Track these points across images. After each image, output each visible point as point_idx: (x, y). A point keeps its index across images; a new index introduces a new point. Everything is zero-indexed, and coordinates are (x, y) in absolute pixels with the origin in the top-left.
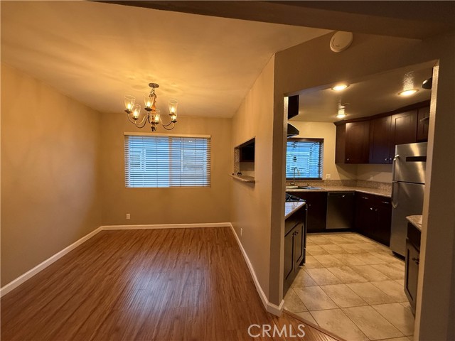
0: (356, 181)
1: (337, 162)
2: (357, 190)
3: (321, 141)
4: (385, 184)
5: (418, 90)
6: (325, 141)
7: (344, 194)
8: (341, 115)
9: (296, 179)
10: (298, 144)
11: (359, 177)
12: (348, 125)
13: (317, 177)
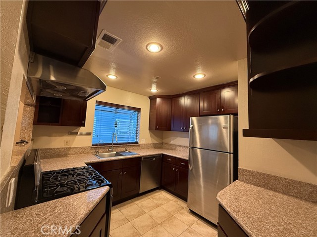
0: (162, 143)
1: (150, 129)
2: (163, 153)
3: (138, 110)
4: (180, 146)
5: (205, 75)
6: (141, 110)
7: (154, 157)
8: (154, 90)
9: (114, 144)
10: (119, 110)
11: (164, 141)
12: (158, 100)
13: (134, 141)
